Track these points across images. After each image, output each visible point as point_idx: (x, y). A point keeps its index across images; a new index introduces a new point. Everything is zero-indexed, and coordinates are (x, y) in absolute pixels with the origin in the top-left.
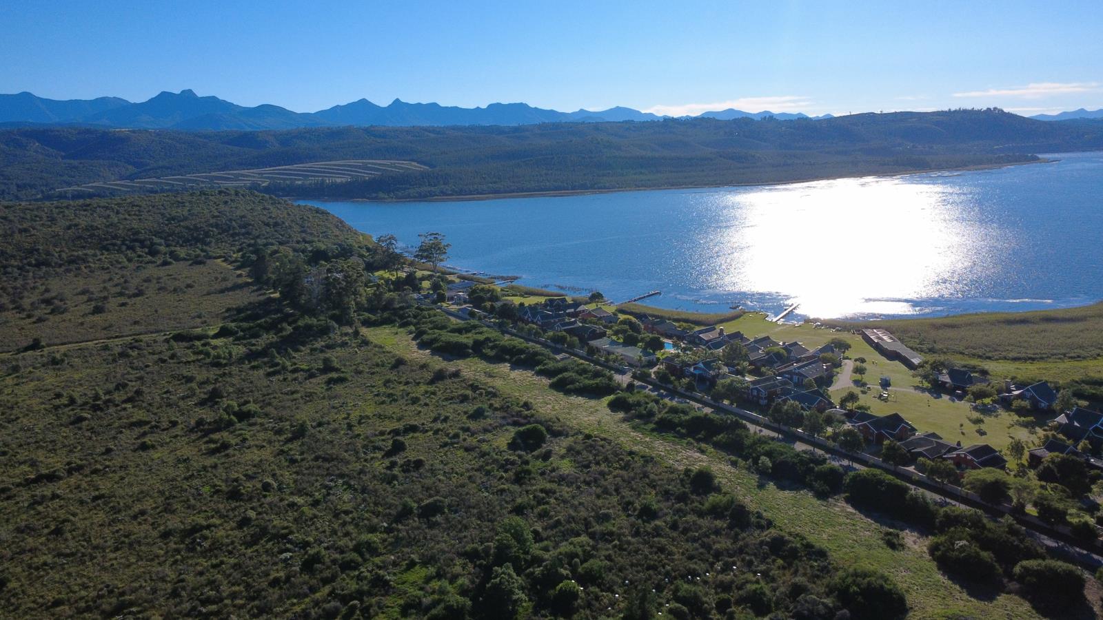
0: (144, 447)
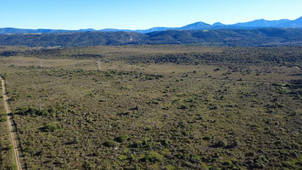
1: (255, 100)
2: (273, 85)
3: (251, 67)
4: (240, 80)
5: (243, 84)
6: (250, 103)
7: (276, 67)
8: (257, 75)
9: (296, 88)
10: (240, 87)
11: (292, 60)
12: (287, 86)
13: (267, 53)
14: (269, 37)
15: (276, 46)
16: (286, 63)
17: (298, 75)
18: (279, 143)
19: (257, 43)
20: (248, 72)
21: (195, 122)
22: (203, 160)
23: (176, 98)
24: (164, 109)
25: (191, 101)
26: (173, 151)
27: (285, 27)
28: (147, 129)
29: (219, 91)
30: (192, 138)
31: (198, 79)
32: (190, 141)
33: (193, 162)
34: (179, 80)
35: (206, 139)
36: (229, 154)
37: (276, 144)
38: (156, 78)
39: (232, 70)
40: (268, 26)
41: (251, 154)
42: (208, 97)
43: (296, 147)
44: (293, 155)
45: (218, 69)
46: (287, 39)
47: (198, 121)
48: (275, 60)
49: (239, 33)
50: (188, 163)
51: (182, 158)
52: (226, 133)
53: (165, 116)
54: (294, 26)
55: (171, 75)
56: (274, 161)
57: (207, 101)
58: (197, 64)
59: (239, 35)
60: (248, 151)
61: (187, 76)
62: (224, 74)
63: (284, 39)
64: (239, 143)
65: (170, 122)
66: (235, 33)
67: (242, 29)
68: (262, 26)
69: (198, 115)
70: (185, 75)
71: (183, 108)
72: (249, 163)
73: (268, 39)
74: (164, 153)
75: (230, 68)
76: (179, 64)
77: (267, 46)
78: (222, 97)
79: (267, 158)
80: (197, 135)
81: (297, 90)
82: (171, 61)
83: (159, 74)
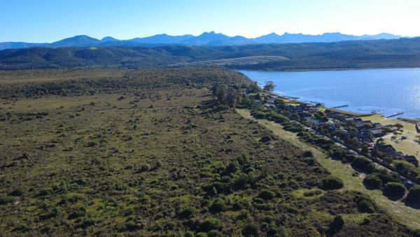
0: (168, 131)
1: (170, 124)
2: (186, 108)
3: (160, 92)
4: (151, 107)
5: (155, 111)
6: (166, 128)
7: (186, 90)
8: (169, 99)
10: (153, 115)
11: (201, 81)
12: (198, 107)
13: (174, 75)
15: (183, 66)
16: (195, 85)
17: (207, 95)
18: (196, 156)
19: (162, 64)
20: (158, 97)
21: (111, 156)
22: (130, 185)
24: (66, 150)
25: (99, 136)
26: (94, 187)
27: (189, 44)
29: (130, 121)
30: (113, 171)
31: (100, 112)
32: (112, 173)
33: (121, 190)
34: (75, 115)
35: (128, 168)
36: (155, 175)
37: (194, 157)
38: (37, 117)
39: (139, 98)
40: (171, 42)
41: (175, 170)
42: (119, 129)
43: (210, 156)
44: (208, 162)
45: (122, 98)
46: (194, 58)
47: (114, 155)
48: (185, 82)
49: (140, 52)
50: (116, 191)
51: (107, 189)
52: (148, 159)
54: (199, 43)
55: (60, 111)
56: (194, 170)
57: (119, 133)
58: (92, 94)
59: (139, 54)
60: (171, 168)
61: (83, 109)
62: (130, 103)
63: (191, 59)
64: (162, 164)
66: (135, 51)
67: (142, 46)
68: (165, 42)
69: (112, 149)
70: (80, 109)
72: (174, 176)
73: (174, 58)
75: (136, 95)
76: (65, 95)
77: (174, 67)
78: (135, 127)
79: (188, 169)
80: (117, 166)
81: (207, 110)
82: (52, 93)
83: (41, 112)
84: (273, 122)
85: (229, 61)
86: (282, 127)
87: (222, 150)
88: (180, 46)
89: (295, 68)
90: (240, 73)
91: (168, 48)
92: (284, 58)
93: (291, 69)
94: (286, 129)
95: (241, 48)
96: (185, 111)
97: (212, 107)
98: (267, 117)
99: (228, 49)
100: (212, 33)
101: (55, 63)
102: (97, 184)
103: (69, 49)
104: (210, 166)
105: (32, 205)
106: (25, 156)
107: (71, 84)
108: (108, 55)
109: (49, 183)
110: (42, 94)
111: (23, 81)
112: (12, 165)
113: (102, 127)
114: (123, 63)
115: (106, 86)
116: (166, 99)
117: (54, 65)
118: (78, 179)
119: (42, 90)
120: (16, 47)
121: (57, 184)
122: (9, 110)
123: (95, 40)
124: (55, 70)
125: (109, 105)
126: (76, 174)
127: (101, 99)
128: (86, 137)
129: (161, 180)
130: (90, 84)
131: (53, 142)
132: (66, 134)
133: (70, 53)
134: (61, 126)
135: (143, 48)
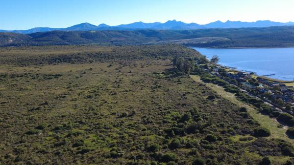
0: (142, 89)
1: (143, 85)
2: (154, 73)
3: (137, 62)
4: (130, 72)
5: (132, 75)
6: (140, 87)
7: (155, 61)
8: (142, 67)
9: (169, 74)
10: (131, 78)
12: (163, 73)
13: (147, 50)
14: (147, 37)
15: (153, 44)
16: (161, 57)
17: (170, 65)
18: (161, 107)
19: (138, 42)
20: (135, 66)
21: (102, 105)
22: (114, 126)
23: (81, 91)
24: (72, 100)
25: (95, 91)
26: (90, 126)
27: (157, 29)
28: (63, 116)
29: (116, 82)
30: (103, 116)
31: (96, 74)
32: (102, 117)
33: (108, 129)
34: (79, 76)
35: (113, 114)
36: (131, 120)
37: (159, 108)
38: (55, 77)
39: (122, 65)
40: (145, 27)
41: (145, 117)
42: (108, 87)
43: (170, 108)
44: (169, 112)
45: (111, 65)
46: (161, 39)
47: (104, 104)
48: (154, 55)
49: (123, 34)
50: (104, 130)
51: (99, 128)
52: (127, 108)
53: (76, 105)
54: (164, 28)
55: (69, 73)
56: (158, 117)
57: (107, 90)
58: (91, 63)
59: (123, 35)
60: (143, 115)
61: (85, 73)
62: (116, 69)
63: (159, 39)
64: (136, 112)
65: (81, 108)
66: (120, 34)
67: (125, 30)
68: (141, 28)
69: (103, 100)
70: (82, 73)
71: (90, 97)
72: (144, 121)
73: (147, 39)
74: (83, 128)
75: (120, 63)
76: (74, 63)
77: (147, 45)
78: (119, 86)
79: (154, 117)
80: (106, 113)
81: (169, 75)
82: (66, 61)
83: (58, 74)
84: (217, 85)
85: (185, 41)
86: (224, 89)
87: (179, 104)
88: (151, 30)
89: (234, 46)
90: (194, 50)
91: (143, 32)
92: (226, 39)
93: (231, 47)
94: (227, 90)
95: (195, 32)
96: (154, 75)
97: (173, 73)
98: (212, 81)
99: (185, 32)
100: (174, 21)
101: (67, 41)
102: (92, 124)
103: (77, 32)
104: (170, 115)
105: (50, 136)
106: (46, 103)
107: (78, 56)
108: (102, 36)
109: (61, 121)
110: (59, 62)
111: (47, 53)
112: (38, 109)
113: (97, 85)
114: (112, 42)
115: (100, 57)
116: (141, 67)
117: (67, 43)
118: (79, 120)
119: (59, 59)
120: (44, 31)
121: (66, 123)
122: (38, 72)
123: (94, 26)
124: (67, 46)
125: (102, 70)
126: (79, 117)
127: (97, 66)
128: (86, 92)
129: (136, 123)
130: (90, 55)
131: (65, 94)
132: (73, 89)
133: (77, 35)
134: (70, 84)
135: (126, 32)
